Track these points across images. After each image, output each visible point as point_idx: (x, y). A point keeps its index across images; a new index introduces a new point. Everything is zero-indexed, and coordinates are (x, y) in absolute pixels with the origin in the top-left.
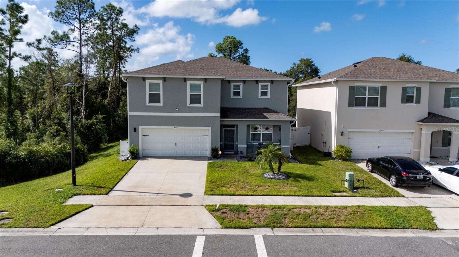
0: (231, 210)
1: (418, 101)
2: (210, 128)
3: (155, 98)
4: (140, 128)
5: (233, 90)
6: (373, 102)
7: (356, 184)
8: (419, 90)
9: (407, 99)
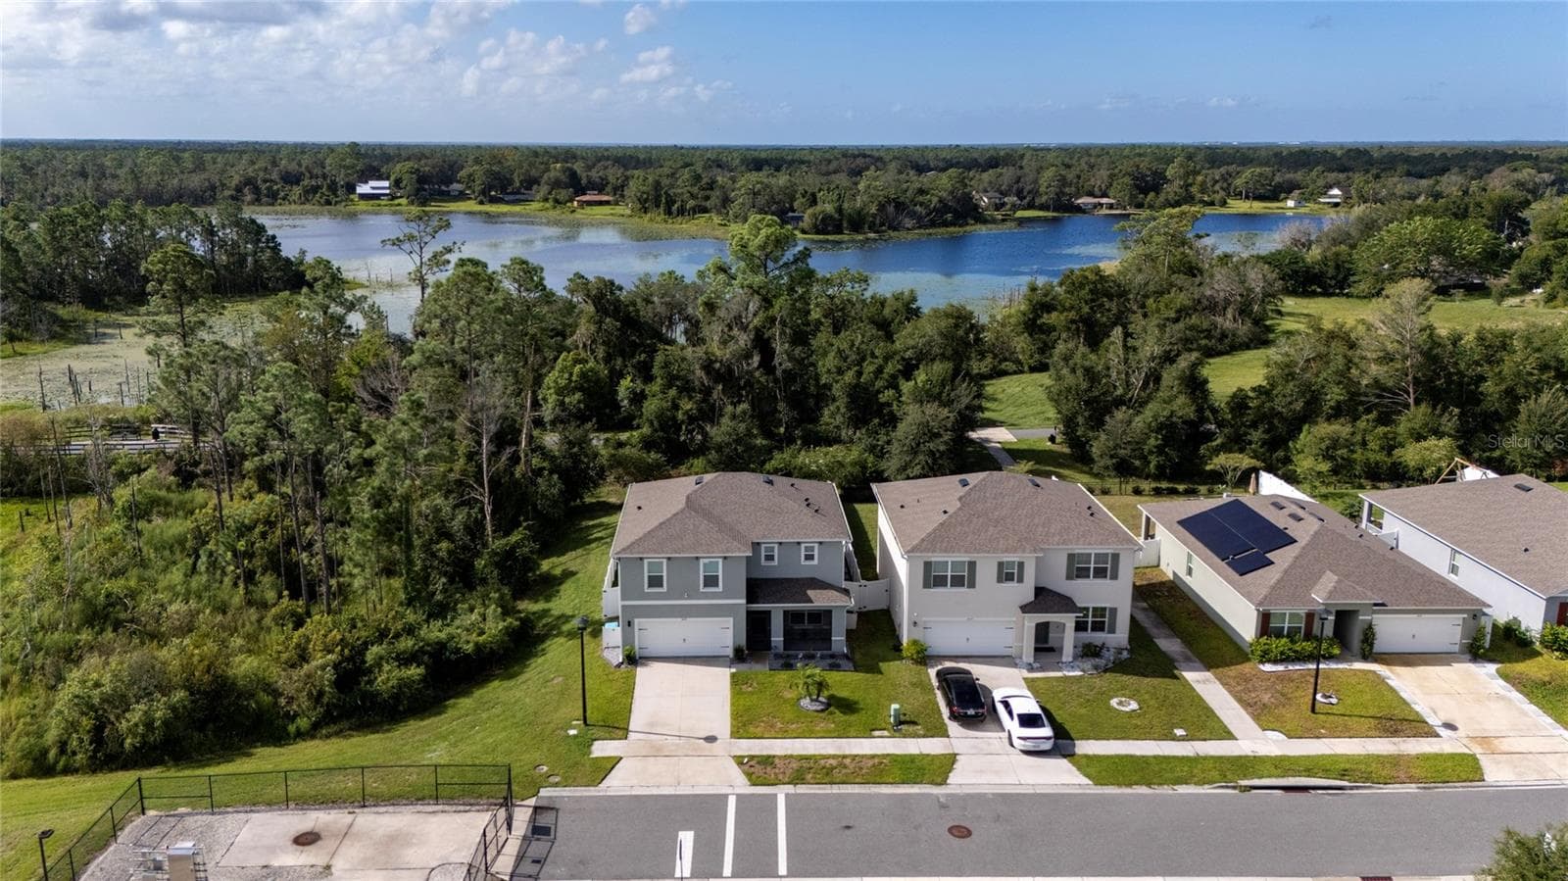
0: (758, 763)
1: (1021, 580)
2: (731, 619)
3: (656, 581)
4: (636, 620)
5: (763, 554)
6: (958, 581)
7: (902, 718)
8: (1021, 565)
9: (1006, 574)
